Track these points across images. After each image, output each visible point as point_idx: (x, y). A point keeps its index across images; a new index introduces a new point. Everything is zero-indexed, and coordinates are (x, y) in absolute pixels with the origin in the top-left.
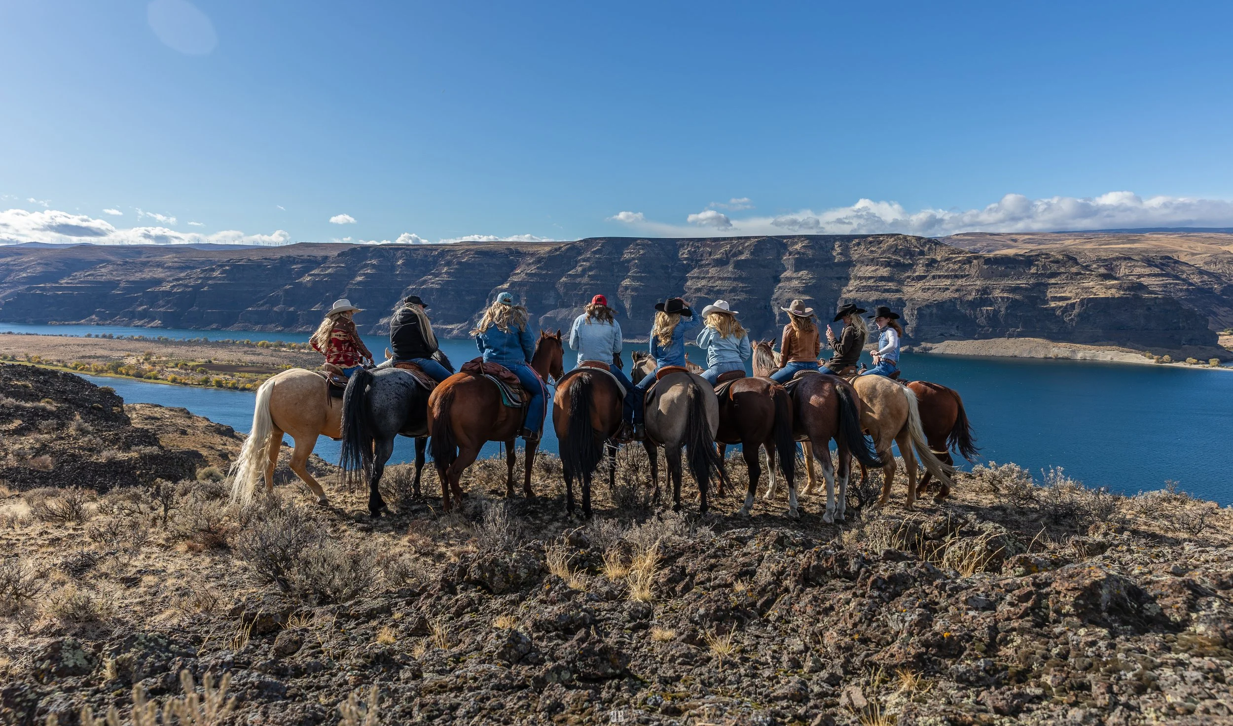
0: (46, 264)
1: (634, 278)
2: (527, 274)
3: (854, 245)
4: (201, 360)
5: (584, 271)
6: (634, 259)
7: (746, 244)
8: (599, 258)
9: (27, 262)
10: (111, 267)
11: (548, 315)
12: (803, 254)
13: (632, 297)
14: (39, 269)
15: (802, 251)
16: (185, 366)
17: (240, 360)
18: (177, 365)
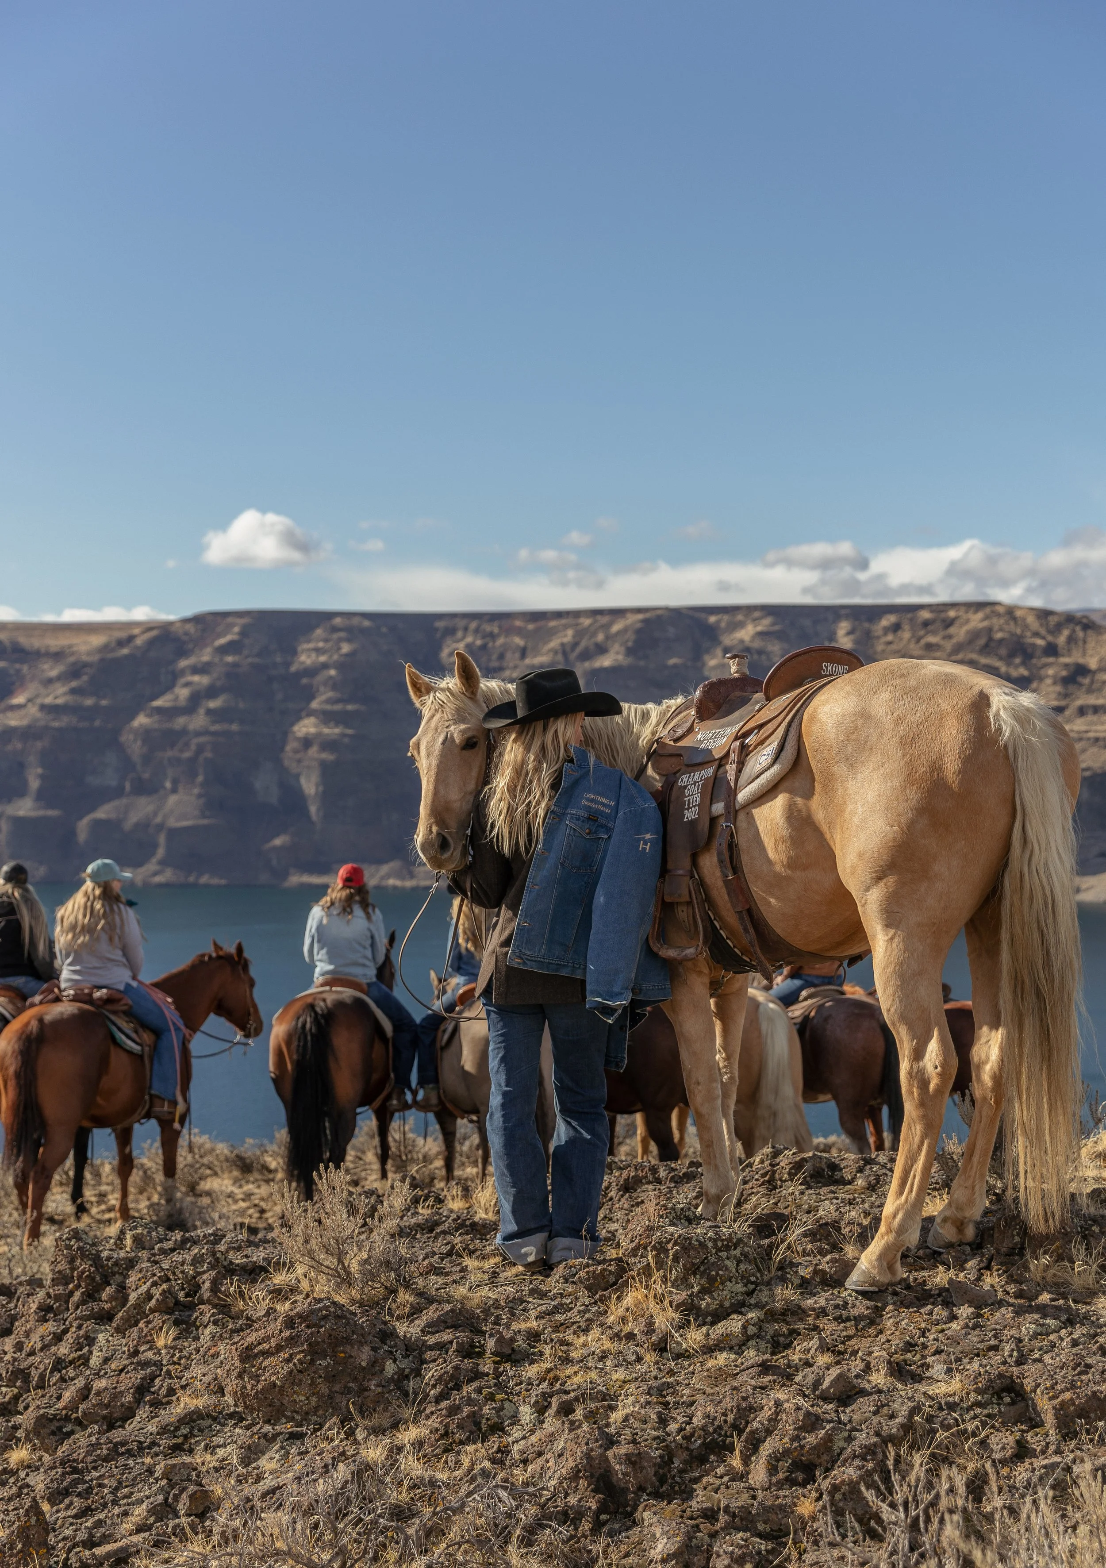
1: (327, 717)
2: (43, 707)
3: (886, 630)
5: (196, 699)
6: (325, 666)
7: (615, 628)
8: (235, 665)
11: (101, 814)
12: (760, 652)
13: (324, 765)
15: (757, 644)
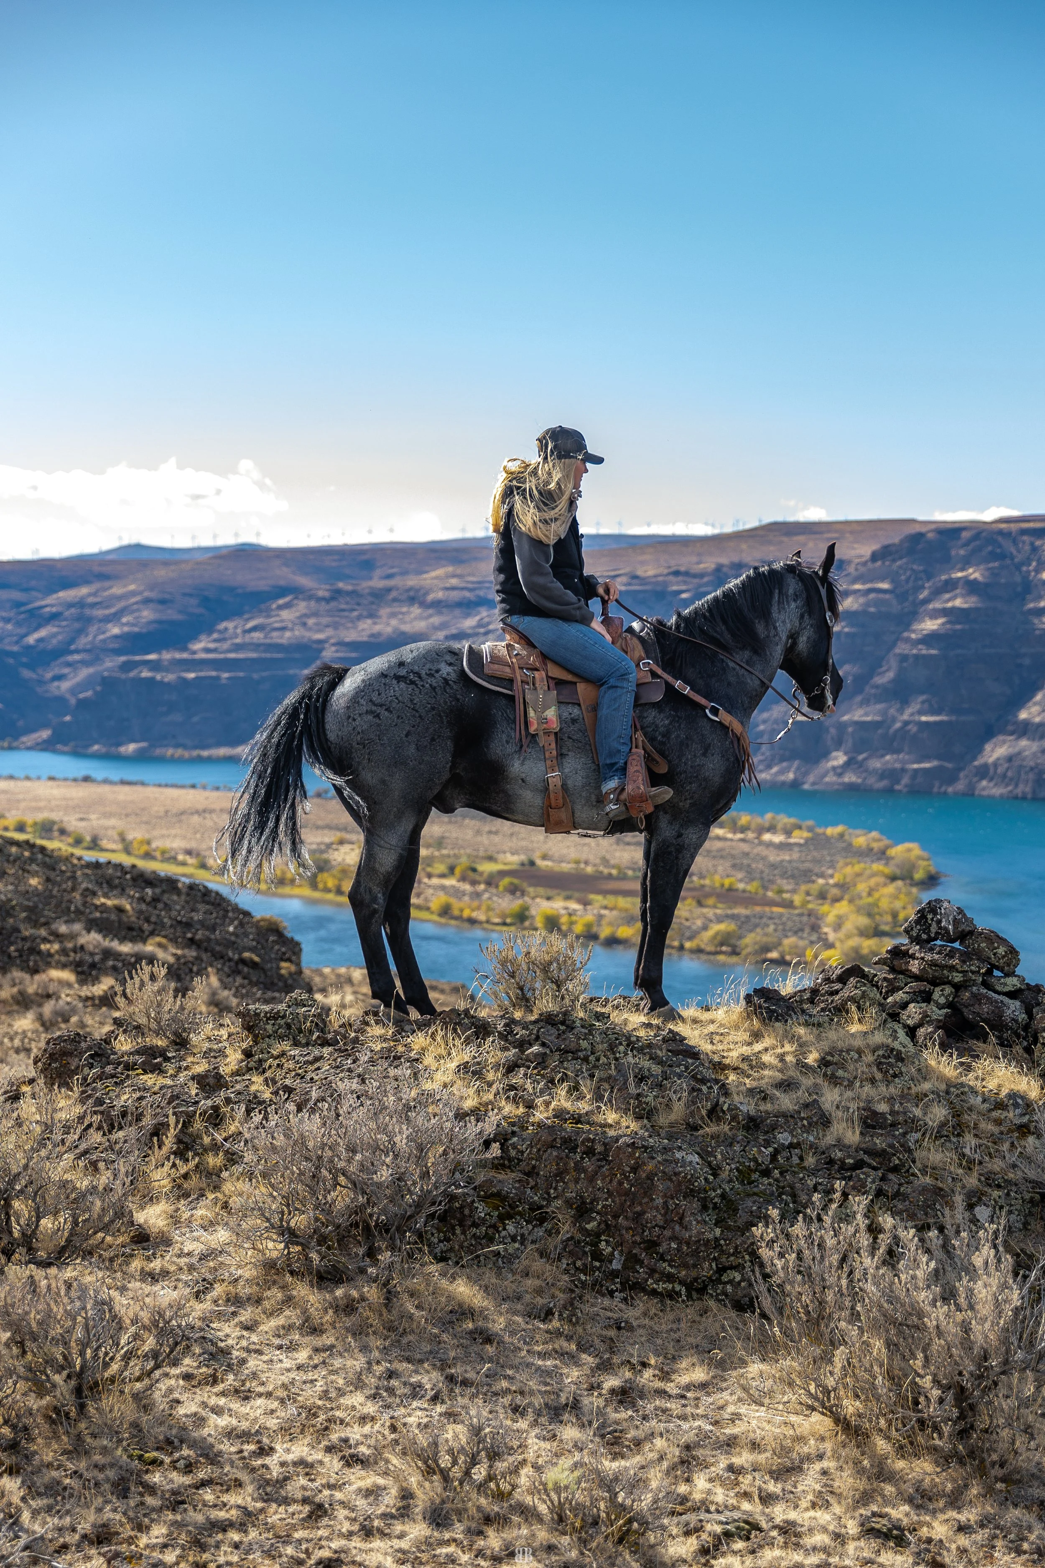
0: (162, 602)
4: (510, 858)
9: (120, 598)
10: (302, 606)
14: (147, 614)
16: (470, 874)
17: (605, 861)
18: (452, 870)
